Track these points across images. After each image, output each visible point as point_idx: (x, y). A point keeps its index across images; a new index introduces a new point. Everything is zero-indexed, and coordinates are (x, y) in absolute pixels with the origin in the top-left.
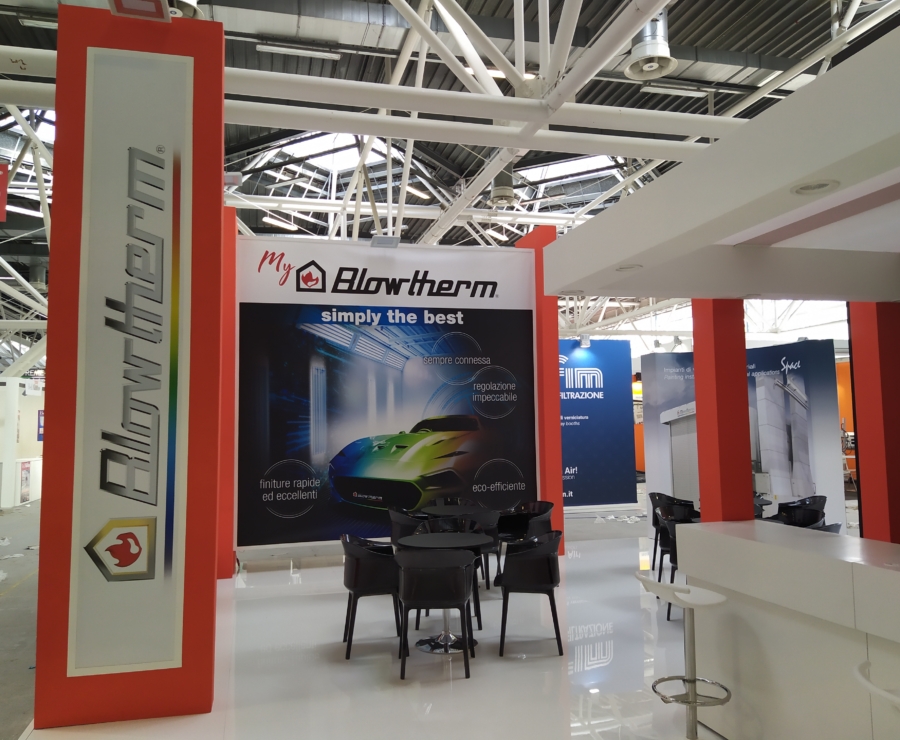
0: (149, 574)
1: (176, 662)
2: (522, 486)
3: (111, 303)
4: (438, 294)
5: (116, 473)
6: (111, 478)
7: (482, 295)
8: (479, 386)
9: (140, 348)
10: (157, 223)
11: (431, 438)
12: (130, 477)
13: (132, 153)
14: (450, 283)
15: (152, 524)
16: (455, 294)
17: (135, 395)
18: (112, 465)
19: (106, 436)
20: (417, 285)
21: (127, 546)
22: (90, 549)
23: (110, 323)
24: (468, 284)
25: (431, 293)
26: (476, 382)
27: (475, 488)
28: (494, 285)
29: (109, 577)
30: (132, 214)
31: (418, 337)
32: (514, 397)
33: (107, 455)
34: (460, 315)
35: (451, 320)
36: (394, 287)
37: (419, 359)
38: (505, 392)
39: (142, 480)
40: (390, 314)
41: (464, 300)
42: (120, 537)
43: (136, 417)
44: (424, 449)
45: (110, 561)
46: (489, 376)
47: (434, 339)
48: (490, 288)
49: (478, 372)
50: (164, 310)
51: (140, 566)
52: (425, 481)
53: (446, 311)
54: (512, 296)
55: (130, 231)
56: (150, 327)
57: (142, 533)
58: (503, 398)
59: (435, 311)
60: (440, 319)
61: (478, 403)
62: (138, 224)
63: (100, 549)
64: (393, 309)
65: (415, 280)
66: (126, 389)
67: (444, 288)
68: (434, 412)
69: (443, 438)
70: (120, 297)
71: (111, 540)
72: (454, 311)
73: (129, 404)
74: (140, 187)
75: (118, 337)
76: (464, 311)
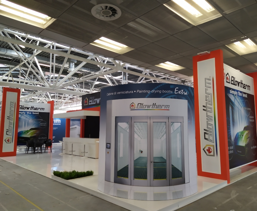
0: (11, 143)
1: (13, 151)
2: (46, 138)
3: (8, 117)
5: (8, 133)
6: (7, 134)
10: (13, 109)
11: (32, 131)
12: (9, 133)
13: (11, 102)
14: (37, 108)
15: (11, 138)
18: (7, 132)
19: (7, 130)
20: (32, 108)
22: (5, 140)
23: (8, 119)
24: (40, 108)
26: (40, 123)
27: (39, 138)
28: (44, 109)
29: (7, 143)
30: (10, 108)
31: (31, 116)
32: (46, 125)
33: (7, 131)
34: (38, 113)
35: (37, 113)
36: (28, 108)
37: (31, 119)
38: (45, 124)
40: (27, 112)
43: (10, 128)
44: (31, 133)
45: (7, 141)
46: (42, 122)
47: (34, 116)
48: (43, 109)
50: (13, 117)
51: (10, 142)
52: (31, 137)
53: (36, 112)
54: (47, 110)
55: (10, 110)
57: (10, 139)
58: (44, 125)
59: (34, 112)
60: (35, 113)
61: (40, 126)
62: (11, 109)
63: (6, 140)
64: (28, 112)
65: (31, 107)
66: (9, 125)
68: (33, 127)
69: (35, 131)
70: (9, 116)
71: (7, 139)
72: (37, 112)
74: (11, 105)
75: (9, 120)
76: (39, 112)
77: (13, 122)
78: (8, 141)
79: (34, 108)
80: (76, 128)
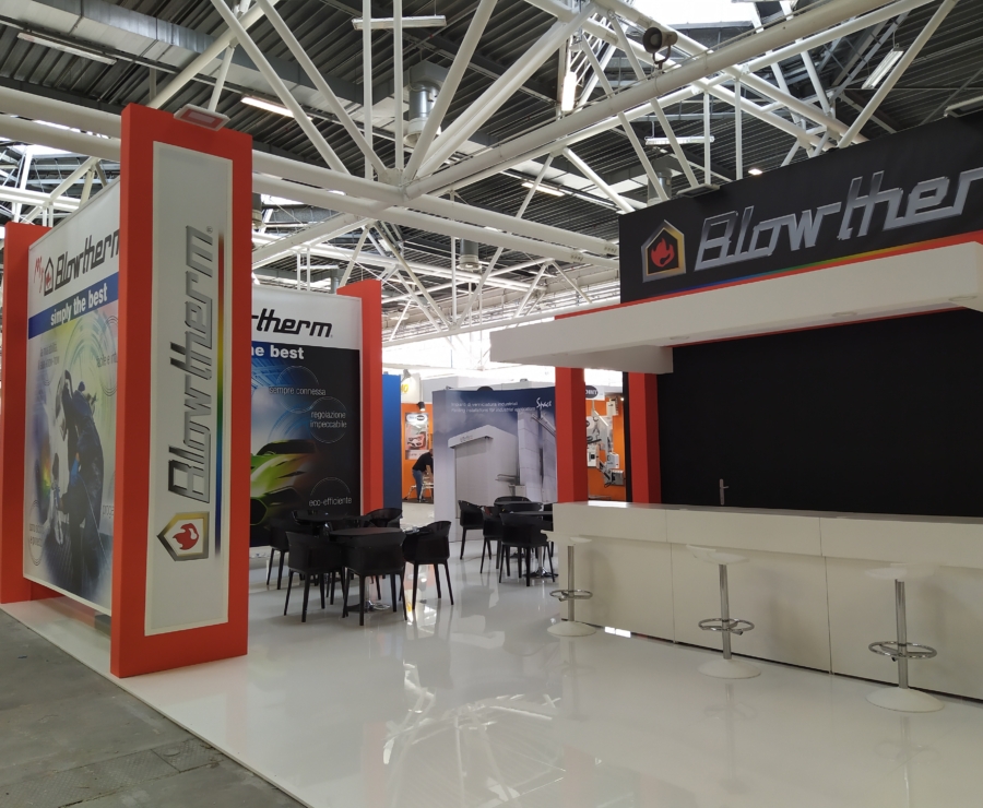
0: (204, 555)
1: (224, 619)
2: (349, 500)
3: (174, 347)
4: (282, 331)
5: (180, 478)
6: (176, 483)
7: (319, 335)
8: (316, 415)
9: (196, 382)
10: (207, 286)
11: (274, 461)
12: (190, 481)
13: (189, 231)
14: (293, 322)
15: (206, 517)
16: (297, 332)
17: (193, 419)
18: (177, 472)
19: (172, 450)
20: (265, 322)
21: (188, 533)
22: (161, 537)
23: (174, 362)
24: (308, 324)
25: (276, 330)
26: (313, 410)
27: (312, 503)
28: (329, 326)
29: (176, 558)
30: (190, 279)
31: (265, 369)
32: (343, 425)
33: (173, 465)
34: (301, 351)
35: (293, 354)
37: (266, 388)
38: (337, 420)
39: (199, 484)
41: (304, 338)
42: (183, 527)
43: (194, 436)
44: (268, 470)
45: (176, 545)
46: (324, 406)
47: (279, 371)
48: (326, 328)
49: (315, 402)
50: (213, 354)
51: (198, 548)
52: (269, 497)
53: (290, 347)
54: (344, 336)
55: (188, 291)
56: (202, 366)
57: (199, 524)
58: (335, 425)
59: (280, 346)
60: (284, 353)
61: (315, 428)
62: (194, 286)
63: (169, 537)
65: (263, 317)
66: (186, 414)
67: (287, 327)
68: (278, 437)
69: (285, 460)
70: (182, 343)
71: (177, 529)
72: (296, 347)
73: (189, 426)
74: (195, 258)
75: (181, 373)
76: (304, 347)
77: (210, 387)
78: (186, 540)
79: (278, 320)
80: (487, 444)
